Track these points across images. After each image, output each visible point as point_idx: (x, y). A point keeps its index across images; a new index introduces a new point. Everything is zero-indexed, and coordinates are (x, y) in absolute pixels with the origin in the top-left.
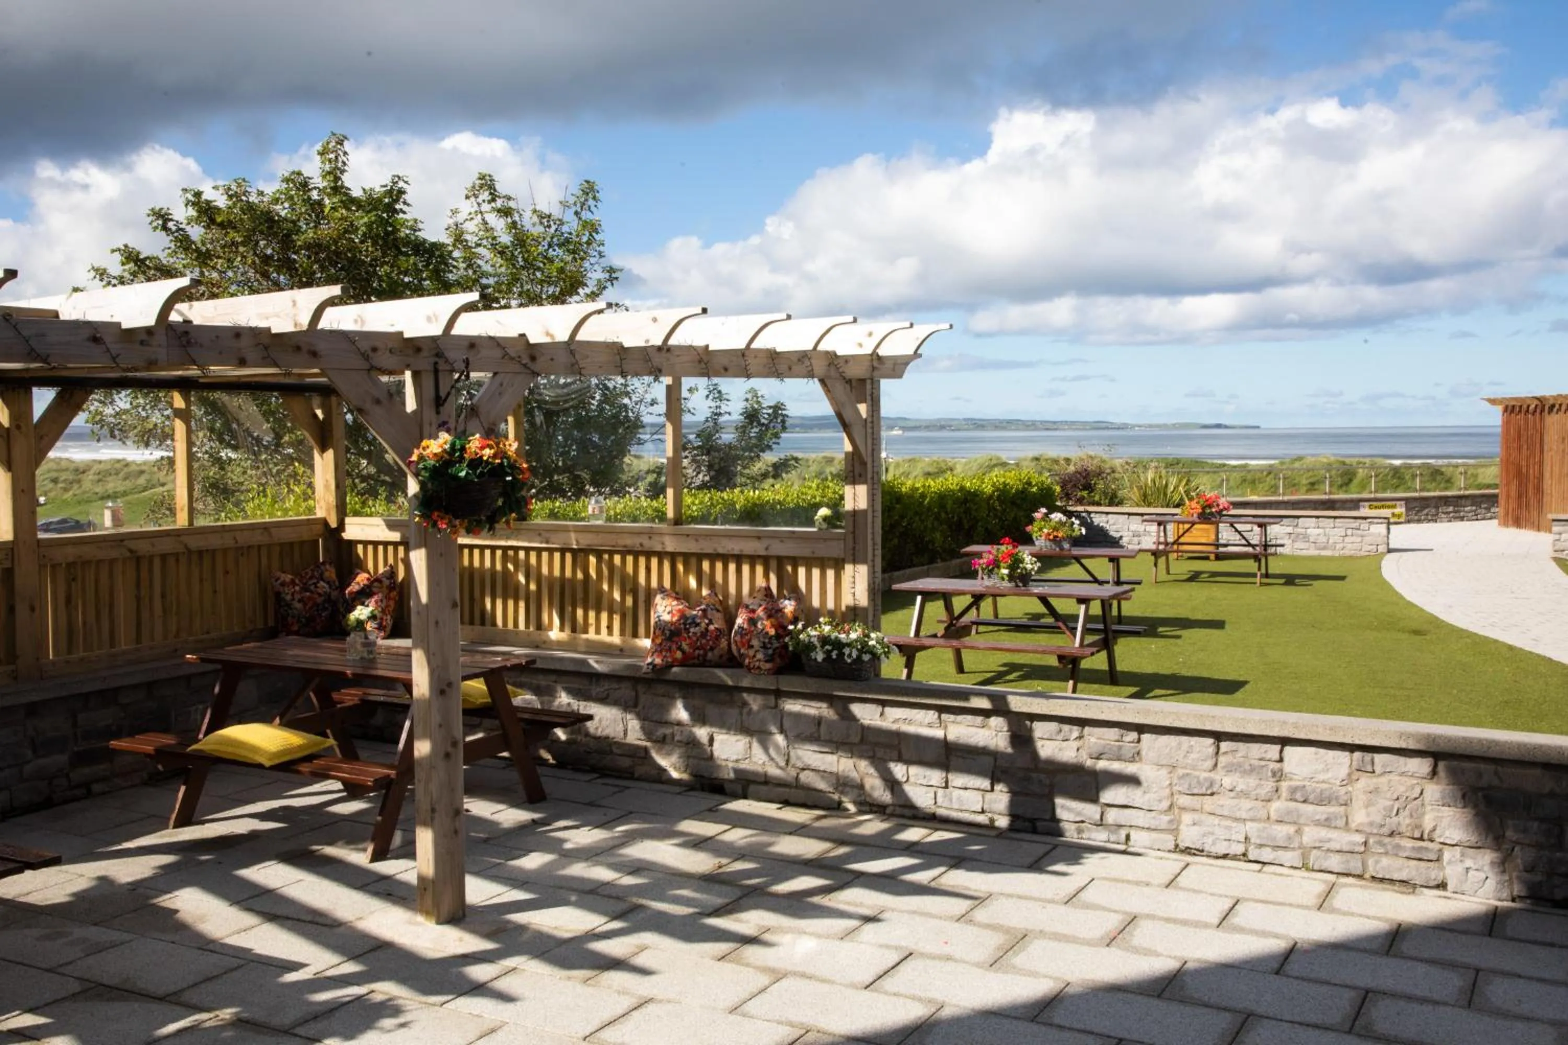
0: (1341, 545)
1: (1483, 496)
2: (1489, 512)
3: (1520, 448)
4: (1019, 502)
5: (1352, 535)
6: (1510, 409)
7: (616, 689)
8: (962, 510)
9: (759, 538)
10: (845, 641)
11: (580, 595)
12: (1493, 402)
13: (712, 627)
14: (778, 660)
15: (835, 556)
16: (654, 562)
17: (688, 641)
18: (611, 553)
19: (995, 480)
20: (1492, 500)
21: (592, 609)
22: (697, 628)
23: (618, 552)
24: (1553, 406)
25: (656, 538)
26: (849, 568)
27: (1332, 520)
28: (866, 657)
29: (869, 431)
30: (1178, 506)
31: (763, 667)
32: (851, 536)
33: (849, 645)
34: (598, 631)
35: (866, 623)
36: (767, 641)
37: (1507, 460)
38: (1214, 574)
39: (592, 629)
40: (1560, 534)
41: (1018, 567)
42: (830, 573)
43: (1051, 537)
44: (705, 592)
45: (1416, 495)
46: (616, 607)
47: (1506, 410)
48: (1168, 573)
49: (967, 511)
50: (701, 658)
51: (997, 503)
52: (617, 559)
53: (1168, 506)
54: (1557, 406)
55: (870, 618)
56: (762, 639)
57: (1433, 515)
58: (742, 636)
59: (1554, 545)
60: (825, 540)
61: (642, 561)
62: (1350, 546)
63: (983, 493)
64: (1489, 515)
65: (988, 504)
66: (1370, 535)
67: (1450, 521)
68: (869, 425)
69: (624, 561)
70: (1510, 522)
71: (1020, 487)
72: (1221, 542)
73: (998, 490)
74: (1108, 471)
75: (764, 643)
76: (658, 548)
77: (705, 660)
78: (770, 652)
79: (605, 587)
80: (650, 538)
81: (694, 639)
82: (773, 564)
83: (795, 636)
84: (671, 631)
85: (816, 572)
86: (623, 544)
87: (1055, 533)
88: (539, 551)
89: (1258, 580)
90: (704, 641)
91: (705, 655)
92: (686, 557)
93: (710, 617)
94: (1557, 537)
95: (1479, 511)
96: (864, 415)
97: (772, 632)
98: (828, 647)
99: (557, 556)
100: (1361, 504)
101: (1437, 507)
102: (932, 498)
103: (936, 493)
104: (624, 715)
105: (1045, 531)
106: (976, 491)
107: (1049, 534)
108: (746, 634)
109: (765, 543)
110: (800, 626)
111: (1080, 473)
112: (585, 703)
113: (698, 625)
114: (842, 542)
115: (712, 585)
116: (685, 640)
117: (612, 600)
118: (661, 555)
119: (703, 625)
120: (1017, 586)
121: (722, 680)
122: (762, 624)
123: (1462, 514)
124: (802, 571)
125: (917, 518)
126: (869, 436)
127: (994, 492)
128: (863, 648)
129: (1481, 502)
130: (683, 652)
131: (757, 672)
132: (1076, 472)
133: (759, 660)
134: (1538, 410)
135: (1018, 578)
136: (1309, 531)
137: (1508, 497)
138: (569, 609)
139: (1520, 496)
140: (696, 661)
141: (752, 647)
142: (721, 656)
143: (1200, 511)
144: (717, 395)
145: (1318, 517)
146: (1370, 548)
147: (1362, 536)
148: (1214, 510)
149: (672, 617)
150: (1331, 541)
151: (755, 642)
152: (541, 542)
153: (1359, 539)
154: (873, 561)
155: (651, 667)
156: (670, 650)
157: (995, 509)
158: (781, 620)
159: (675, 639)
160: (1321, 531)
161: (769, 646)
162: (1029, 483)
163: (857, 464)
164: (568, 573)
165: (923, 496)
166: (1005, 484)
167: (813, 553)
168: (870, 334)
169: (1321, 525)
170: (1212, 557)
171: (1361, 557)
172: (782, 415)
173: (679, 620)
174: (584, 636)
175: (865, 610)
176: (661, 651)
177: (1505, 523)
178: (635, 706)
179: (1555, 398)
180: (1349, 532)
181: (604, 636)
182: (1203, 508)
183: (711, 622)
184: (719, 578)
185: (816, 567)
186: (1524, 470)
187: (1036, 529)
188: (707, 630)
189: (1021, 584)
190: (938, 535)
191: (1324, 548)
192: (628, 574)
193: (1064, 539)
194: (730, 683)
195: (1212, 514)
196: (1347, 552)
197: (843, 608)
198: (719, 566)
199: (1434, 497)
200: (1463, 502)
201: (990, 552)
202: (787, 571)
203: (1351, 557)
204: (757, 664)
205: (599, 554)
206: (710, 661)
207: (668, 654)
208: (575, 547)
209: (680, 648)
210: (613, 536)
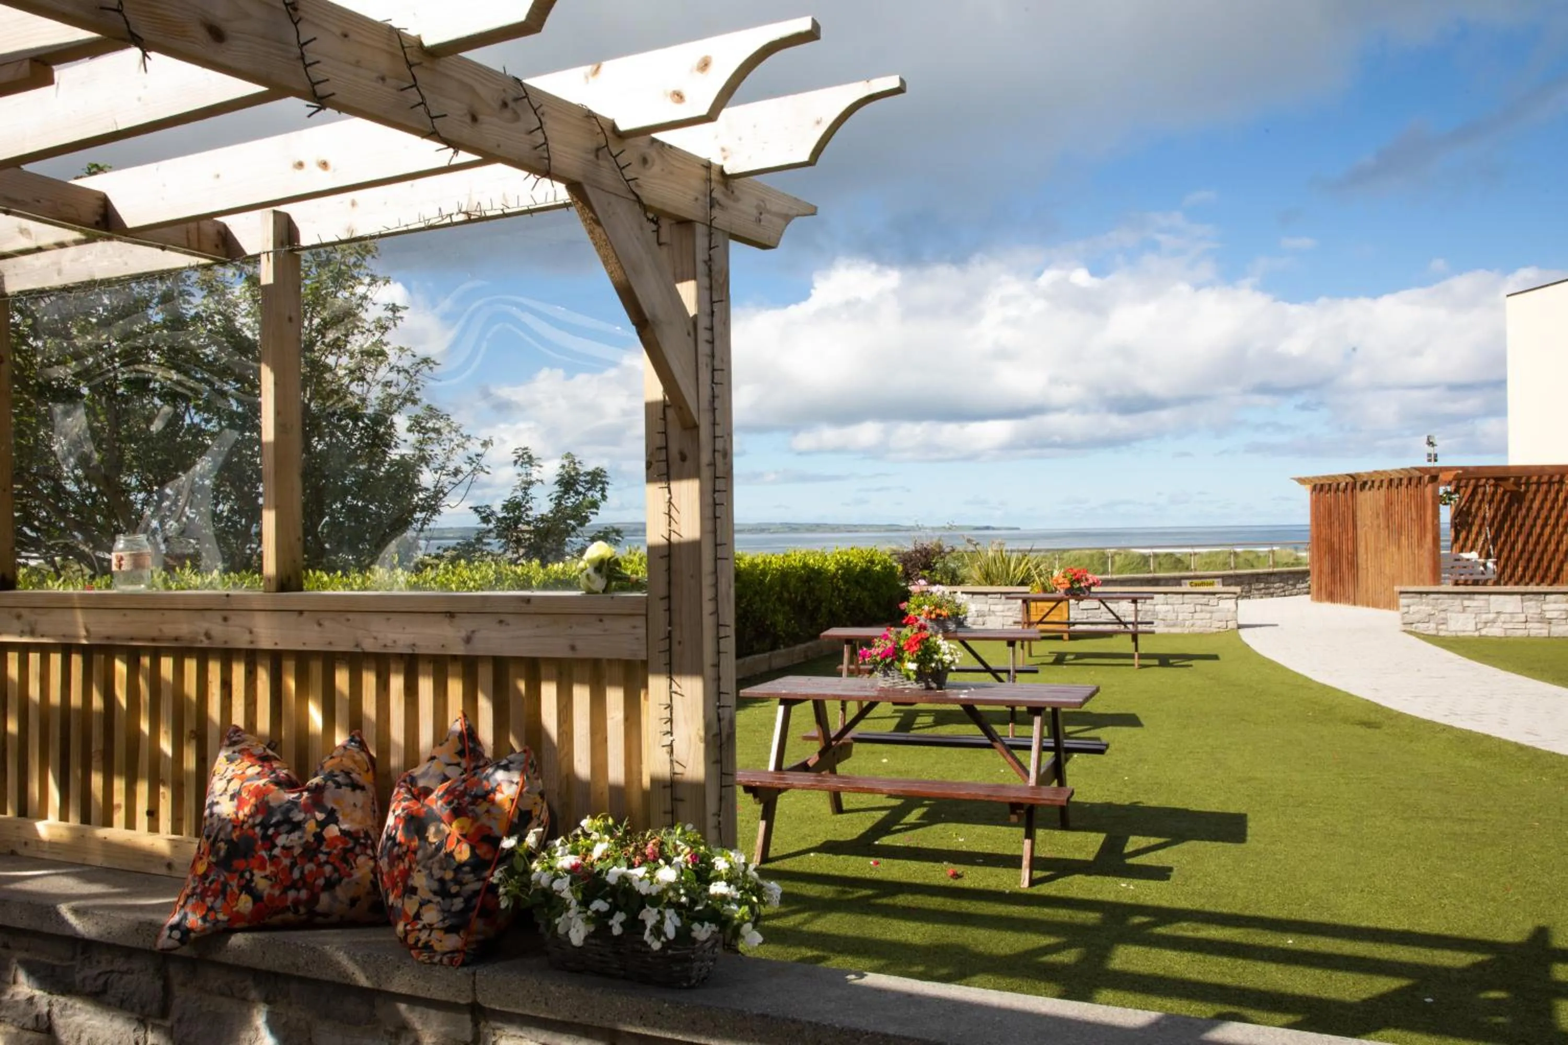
0: (1191, 622)
1: (1290, 573)
2: (1295, 588)
3: (1331, 525)
4: (862, 581)
5: (1202, 611)
6: (1318, 487)
7: (122, 973)
8: (805, 589)
9: (451, 615)
10: (644, 889)
11: (97, 745)
12: (1302, 481)
13: (333, 831)
14: (478, 924)
15: (626, 656)
16: (239, 672)
17: (269, 869)
18: (156, 654)
19: (838, 557)
20: (1303, 576)
21: (120, 774)
22: (295, 836)
23: (168, 651)
24: (1365, 483)
25: (235, 619)
26: (657, 685)
27: (1180, 596)
28: (703, 932)
29: (704, 348)
30: (1023, 583)
31: (437, 946)
32: (663, 605)
33: (655, 900)
34: (130, 824)
35: (701, 828)
36: (449, 875)
37: (1318, 537)
38: (1079, 656)
39: (119, 816)
40: (1409, 606)
41: (932, 660)
42: (615, 697)
43: (933, 616)
44: (340, 738)
45: (1231, 572)
46: (166, 770)
47: (1314, 488)
48: (1030, 655)
49: (811, 591)
50: (302, 910)
51: (841, 582)
52: (167, 665)
53: (1012, 584)
54: (1370, 483)
55: (712, 805)
56: (437, 873)
57: (1247, 592)
58: (394, 859)
59: (1403, 618)
60: (600, 617)
61: (214, 669)
62: (1200, 622)
63: (827, 571)
64: (1295, 591)
65: (832, 583)
66: (1219, 611)
67: (1262, 597)
68: (703, 335)
69: (179, 670)
70: (1324, 597)
71: (864, 565)
72: (1072, 620)
73: (842, 567)
74: (947, 550)
75: (441, 881)
76: (242, 642)
77: (312, 913)
78: (458, 904)
79: (145, 727)
80: (225, 619)
81: (286, 862)
82: (485, 674)
83: (519, 866)
84: (229, 842)
85: (581, 695)
86: (174, 634)
87: (938, 611)
88: (24, 650)
89: (1136, 661)
90: (310, 867)
91: (314, 898)
92: (302, 659)
93: (330, 805)
94: (1406, 609)
95: (1286, 587)
96: (692, 310)
97: (463, 853)
98: (599, 905)
99: (56, 659)
100: (1183, 581)
101: (1250, 584)
102: (773, 575)
103: (777, 569)
104: (141, 1033)
105: (926, 608)
106: (820, 568)
107: (931, 613)
108: (400, 857)
109: (465, 626)
110: (531, 839)
111: (920, 552)
112: (62, 999)
113: (297, 826)
114: (640, 621)
115: (356, 723)
116: (263, 867)
117: (156, 753)
118: (252, 657)
119: (311, 826)
120: (929, 688)
121: (344, 973)
122: (438, 832)
123: (1272, 591)
124: (549, 692)
125: (757, 598)
126: (703, 360)
127: (837, 570)
128: (694, 902)
129: (1288, 579)
130: (257, 897)
131: (424, 957)
132: (916, 551)
133: (430, 927)
134: (1349, 488)
135: (931, 675)
136: (1157, 607)
137: (1321, 571)
138: (76, 773)
139: (1333, 572)
140: (290, 916)
141: (413, 891)
142: (353, 902)
143: (1068, 586)
144: (527, 460)
145: (1166, 593)
146: (1220, 624)
147: (1212, 612)
148: (1082, 585)
149: (239, 807)
150: (1180, 618)
151: (420, 880)
152: (22, 634)
153: (1208, 615)
154: (717, 666)
155: (177, 934)
156: (223, 892)
157: (840, 590)
158: (484, 820)
159: (238, 863)
160: (1169, 607)
161: (454, 889)
162: (872, 562)
163: (675, 431)
164: (76, 699)
165: (764, 573)
166: (849, 562)
167: (573, 648)
168: (705, 65)
169: (1170, 601)
170: (1066, 636)
171: (1212, 634)
172: (601, 482)
173: (252, 815)
174: (102, 833)
175: (697, 788)
176: (203, 896)
177: (1318, 598)
178: (164, 1013)
179: (1370, 474)
180: (1198, 608)
181: (141, 837)
182: (1072, 583)
183: (332, 817)
184: (369, 708)
185: (582, 682)
186: (1336, 546)
187: (913, 606)
188: (319, 837)
189: (934, 685)
190: (780, 617)
191: (1174, 625)
192: (189, 699)
193: (948, 618)
194: (362, 980)
195: (1080, 589)
196: (1196, 629)
197: (646, 782)
198: (369, 680)
199: (1247, 575)
200: (1272, 578)
201: (885, 637)
202: (518, 690)
203: (1201, 634)
204: (424, 936)
205: (133, 656)
206: (326, 915)
207: (219, 903)
208: (84, 642)
209: (248, 888)
210: (154, 617)
